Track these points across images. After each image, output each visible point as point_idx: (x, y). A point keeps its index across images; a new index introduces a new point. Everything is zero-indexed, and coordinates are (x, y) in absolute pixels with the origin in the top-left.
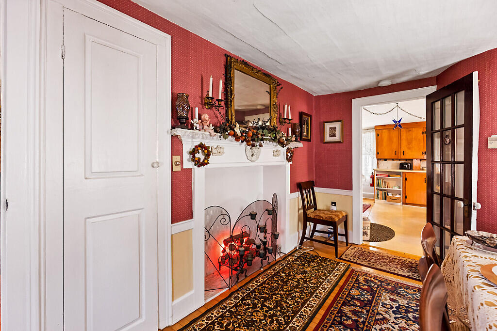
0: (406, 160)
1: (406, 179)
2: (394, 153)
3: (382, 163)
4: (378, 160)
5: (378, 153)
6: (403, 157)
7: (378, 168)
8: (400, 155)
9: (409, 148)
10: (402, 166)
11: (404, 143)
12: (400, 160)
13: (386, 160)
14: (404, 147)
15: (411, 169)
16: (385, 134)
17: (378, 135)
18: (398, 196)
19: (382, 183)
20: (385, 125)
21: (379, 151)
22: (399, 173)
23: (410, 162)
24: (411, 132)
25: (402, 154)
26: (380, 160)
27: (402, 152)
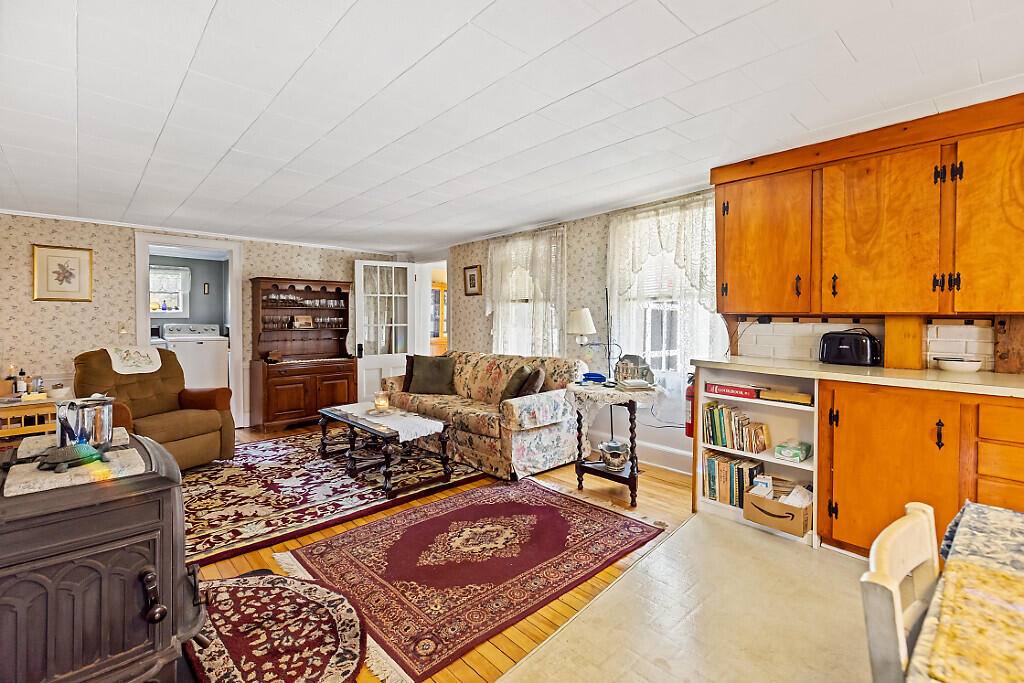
0: (856, 319)
1: (834, 418)
2: (789, 287)
3: (749, 330)
4: (733, 319)
5: (723, 289)
6: (829, 305)
7: (734, 353)
8: (816, 294)
9: (863, 261)
10: (834, 351)
11: (838, 239)
12: (825, 319)
13: (765, 319)
14: (838, 257)
15: (878, 362)
16: (753, 200)
17: (726, 209)
18: (797, 499)
19: (728, 424)
20: (752, 162)
21: (728, 280)
22: (804, 386)
23: (872, 329)
24: (872, 177)
25: (827, 291)
26: (744, 318)
27: (828, 279)
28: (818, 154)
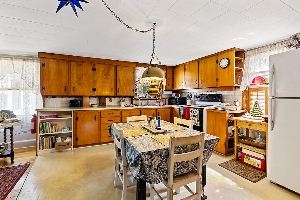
0: (76, 97)
1: (77, 119)
2: (63, 89)
3: (50, 100)
4: (45, 97)
5: (43, 88)
6: (73, 94)
7: (44, 107)
8: (70, 91)
9: (80, 84)
10: (72, 104)
11: (74, 79)
12: (70, 97)
13: (54, 97)
14: (74, 83)
15: (82, 106)
16: (52, 65)
17: (43, 65)
19: (48, 126)
20: (52, 54)
21: (45, 85)
22: (69, 113)
23: (80, 99)
24: (81, 67)
25: (72, 90)
26: (47, 96)
27: (72, 88)
28: (70, 58)
